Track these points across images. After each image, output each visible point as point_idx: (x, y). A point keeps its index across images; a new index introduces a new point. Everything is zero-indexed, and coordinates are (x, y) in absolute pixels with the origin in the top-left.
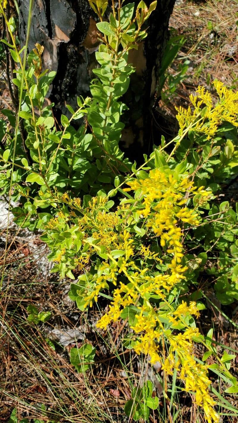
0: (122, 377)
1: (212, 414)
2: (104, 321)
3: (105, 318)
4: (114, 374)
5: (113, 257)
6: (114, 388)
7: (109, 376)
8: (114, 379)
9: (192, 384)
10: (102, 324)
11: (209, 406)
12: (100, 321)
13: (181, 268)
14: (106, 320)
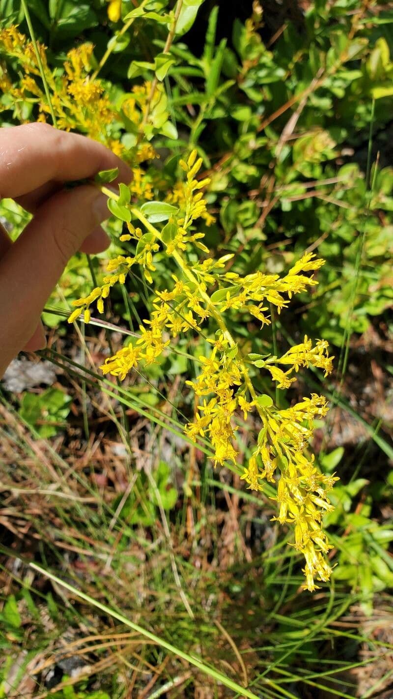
0: (115, 455)
1: (319, 567)
2: (122, 359)
3: (127, 353)
4: (102, 449)
5: (147, 217)
6: (98, 471)
7: (92, 451)
8: (100, 456)
9: (294, 510)
10: (117, 367)
11: (317, 553)
12: (113, 358)
13: (313, 259)
14: (127, 358)
